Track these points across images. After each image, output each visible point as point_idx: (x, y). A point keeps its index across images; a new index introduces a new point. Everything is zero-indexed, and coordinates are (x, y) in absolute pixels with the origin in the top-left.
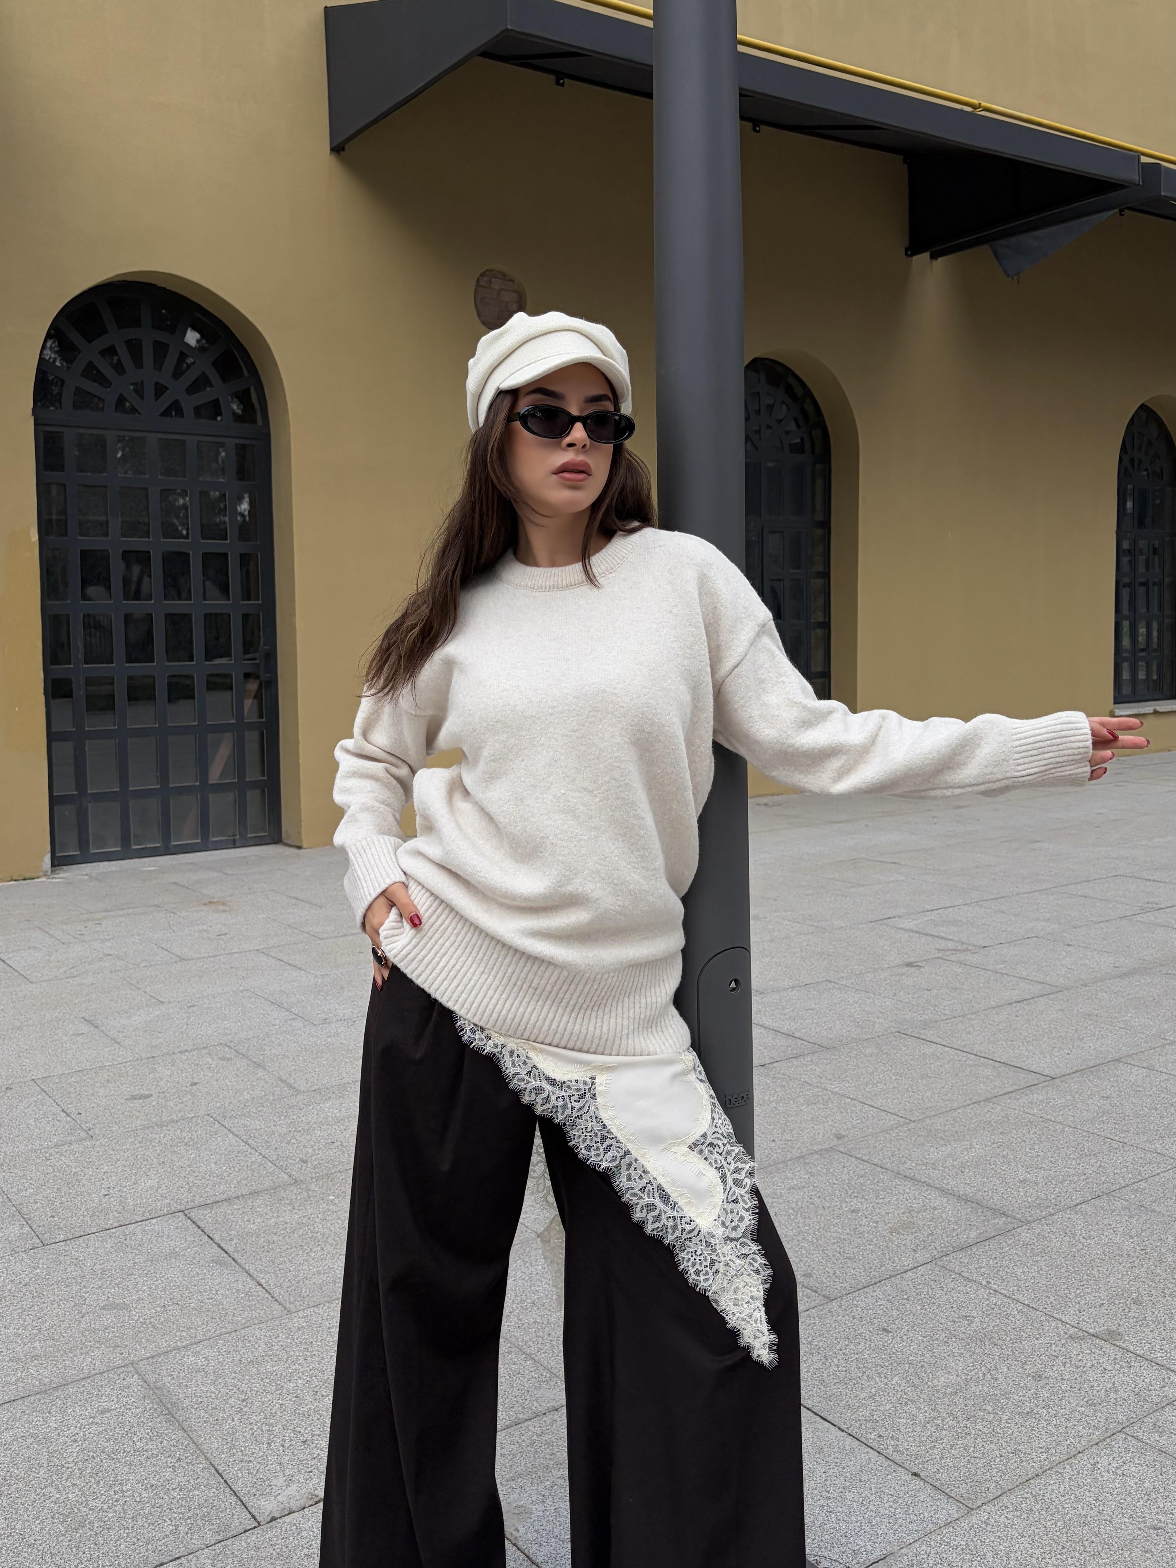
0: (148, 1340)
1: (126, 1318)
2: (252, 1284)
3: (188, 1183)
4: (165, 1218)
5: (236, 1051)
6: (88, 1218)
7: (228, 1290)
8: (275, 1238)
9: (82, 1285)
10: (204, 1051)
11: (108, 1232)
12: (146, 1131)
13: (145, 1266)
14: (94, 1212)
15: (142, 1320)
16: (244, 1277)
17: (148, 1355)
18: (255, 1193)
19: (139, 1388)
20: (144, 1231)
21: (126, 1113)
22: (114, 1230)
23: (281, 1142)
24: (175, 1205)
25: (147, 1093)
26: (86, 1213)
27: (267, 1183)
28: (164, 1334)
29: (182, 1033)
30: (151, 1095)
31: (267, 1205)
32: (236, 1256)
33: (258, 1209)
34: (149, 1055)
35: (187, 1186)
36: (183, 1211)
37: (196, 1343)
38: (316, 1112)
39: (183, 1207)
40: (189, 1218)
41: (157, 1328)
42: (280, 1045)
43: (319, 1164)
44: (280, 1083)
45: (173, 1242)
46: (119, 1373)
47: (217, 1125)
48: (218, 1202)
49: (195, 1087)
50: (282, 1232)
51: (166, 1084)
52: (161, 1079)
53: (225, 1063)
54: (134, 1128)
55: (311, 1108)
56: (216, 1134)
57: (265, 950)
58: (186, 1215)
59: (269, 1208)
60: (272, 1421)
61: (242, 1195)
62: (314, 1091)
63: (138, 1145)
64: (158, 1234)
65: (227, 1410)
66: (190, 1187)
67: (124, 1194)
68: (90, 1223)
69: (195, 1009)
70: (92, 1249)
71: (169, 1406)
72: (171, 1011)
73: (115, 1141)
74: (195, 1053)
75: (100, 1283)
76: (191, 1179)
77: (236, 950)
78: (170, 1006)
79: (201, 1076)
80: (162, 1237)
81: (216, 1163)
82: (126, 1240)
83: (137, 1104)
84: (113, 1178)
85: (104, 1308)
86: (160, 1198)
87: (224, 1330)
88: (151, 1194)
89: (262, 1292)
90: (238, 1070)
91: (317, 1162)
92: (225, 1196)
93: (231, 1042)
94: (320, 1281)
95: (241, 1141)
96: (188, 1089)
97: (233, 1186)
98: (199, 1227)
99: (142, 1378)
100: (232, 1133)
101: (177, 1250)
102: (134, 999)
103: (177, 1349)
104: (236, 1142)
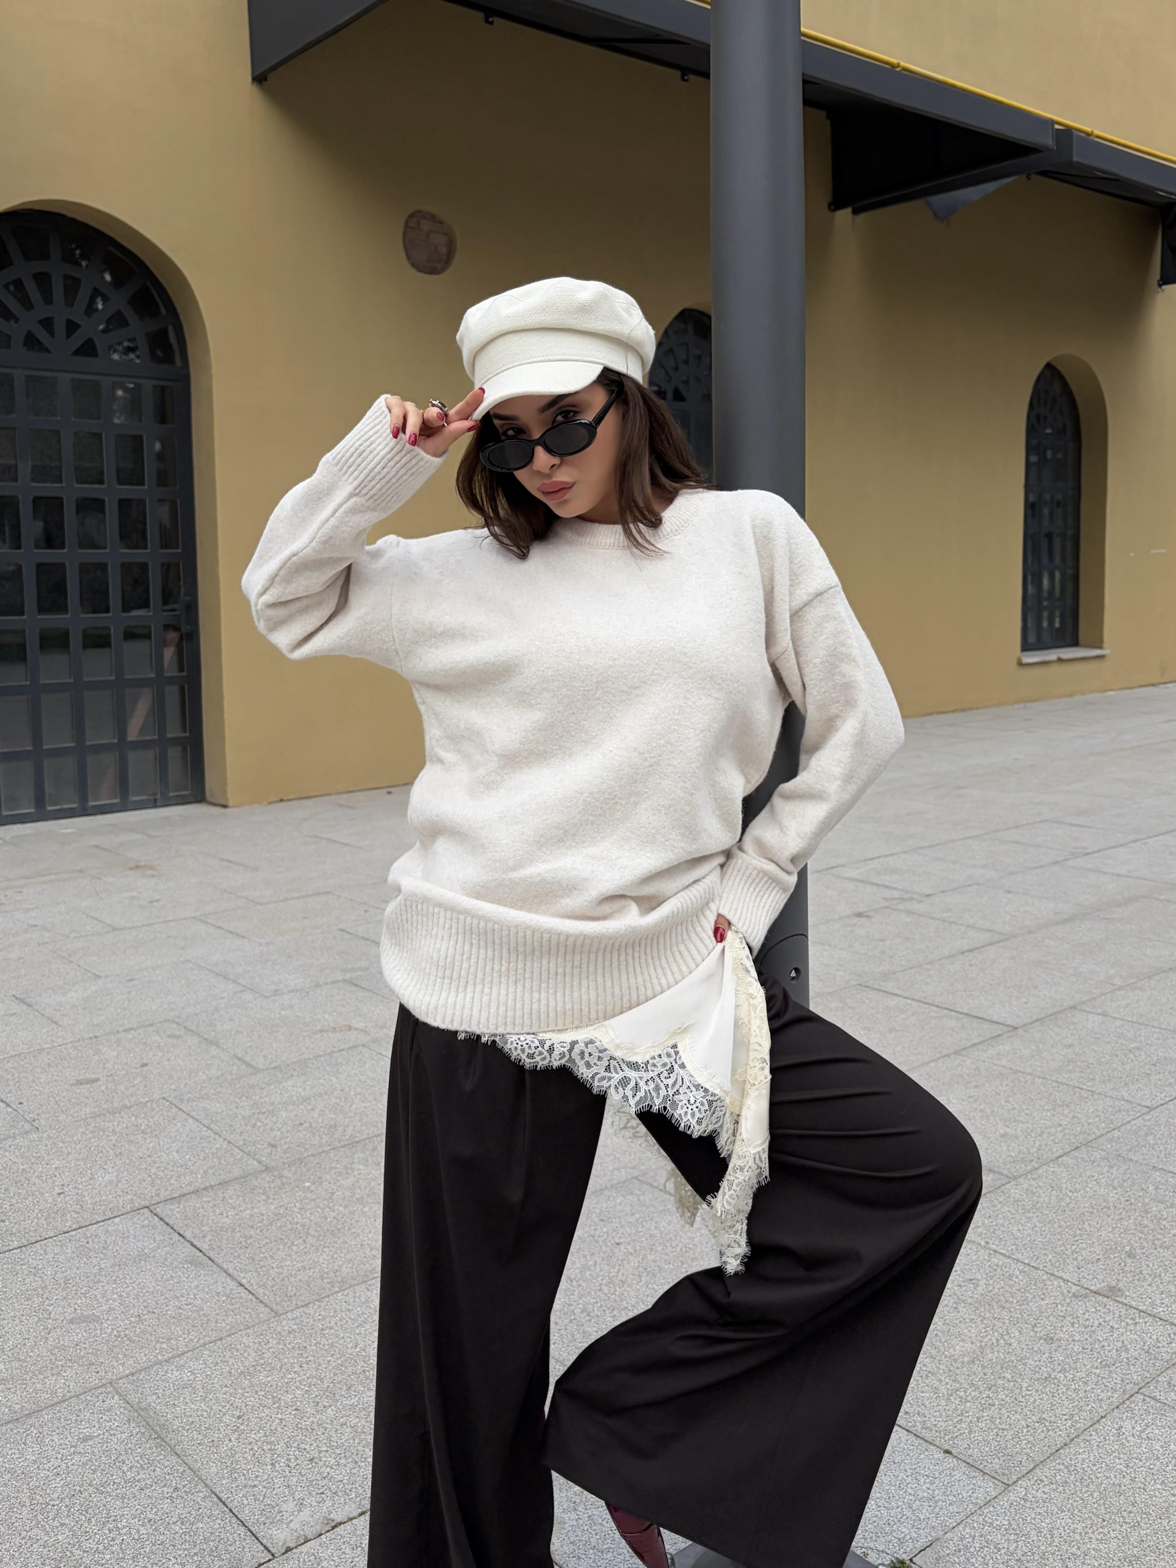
0: (125, 1356)
1: (98, 1332)
2: (233, 1285)
3: (150, 1176)
4: (129, 1216)
5: (185, 1027)
6: (42, 1221)
7: (208, 1293)
8: (252, 1232)
9: (45, 1297)
10: (151, 1029)
11: (67, 1235)
12: (98, 1119)
13: (113, 1271)
14: (49, 1214)
15: (115, 1333)
16: (223, 1278)
17: (127, 1372)
18: (223, 1184)
19: (122, 1410)
20: (108, 1231)
21: (73, 1100)
22: (73, 1233)
23: (246, 1125)
24: (138, 1200)
25: (93, 1076)
26: (40, 1215)
27: (236, 1172)
28: (142, 1347)
29: (124, 1009)
30: (98, 1080)
31: (240, 1196)
32: (211, 1254)
33: (230, 1201)
34: (91, 1035)
35: (149, 1179)
36: (148, 1207)
37: (179, 1356)
38: (279, 1092)
39: (147, 1203)
40: (156, 1215)
41: (133, 1341)
42: (231, 1019)
43: (289, 1148)
44: (236, 1061)
45: (141, 1242)
46: (96, 1393)
47: (174, 1110)
48: (186, 1194)
49: (145, 1068)
50: (259, 1225)
51: (114, 1066)
52: (108, 1060)
53: (175, 1041)
54: (83, 1116)
55: (273, 1087)
56: (174, 1119)
57: (202, 918)
58: (152, 1211)
59: (241, 1199)
60: (273, 1439)
61: (211, 1187)
62: (275, 1068)
63: (90, 1135)
64: (123, 1234)
65: (222, 1430)
66: (153, 1180)
67: (80, 1192)
68: (45, 1226)
69: (135, 982)
70: (50, 1256)
71: (158, 1429)
72: (110, 986)
73: (64, 1132)
74: (141, 1031)
75: (65, 1295)
76: (153, 1171)
77: (171, 918)
78: (108, 980)
79: (151, 1056)
80: (128, 1237)
81: (178, 1152)
82: (88, 1243)
83: (84, 1089)
84: (67, 1174)
85: (71, 1322)
86: (121, 1193)
87: (207, 1339)
88: (110, 1190)
89: (244, 1294)
90: (190, 1047)
91: (286, 1146)
92: (193, 1187)
93: (178, 1017)
94: (306, 1278)
95: (202, 1126)
96: (138, 1071)
97: (199, 1176)
98: (167, 1224)
99: (124, 1399)
100: (192, 1117)
101: (146, 1251)
102: (68, 973)
103: (160, 1363)
104: (198, 1127)
